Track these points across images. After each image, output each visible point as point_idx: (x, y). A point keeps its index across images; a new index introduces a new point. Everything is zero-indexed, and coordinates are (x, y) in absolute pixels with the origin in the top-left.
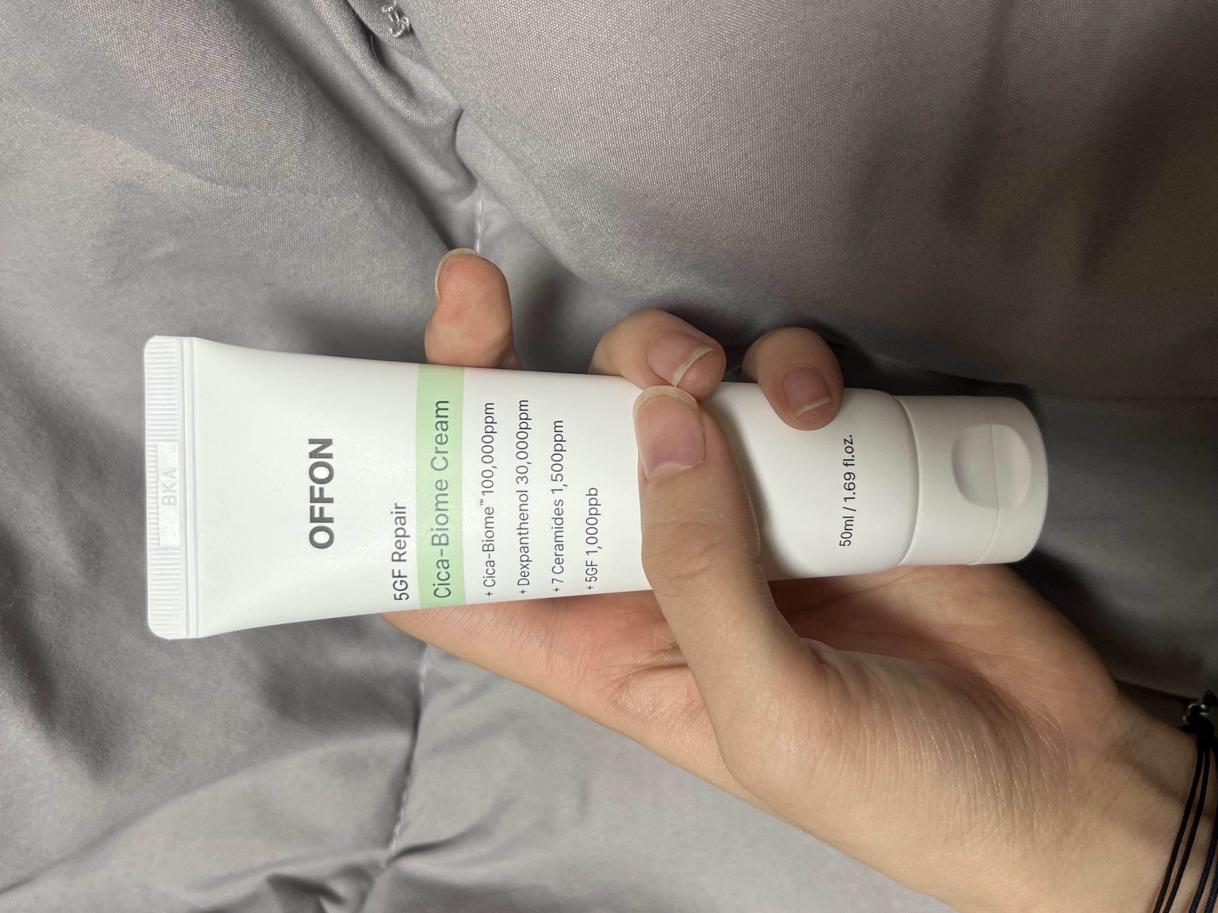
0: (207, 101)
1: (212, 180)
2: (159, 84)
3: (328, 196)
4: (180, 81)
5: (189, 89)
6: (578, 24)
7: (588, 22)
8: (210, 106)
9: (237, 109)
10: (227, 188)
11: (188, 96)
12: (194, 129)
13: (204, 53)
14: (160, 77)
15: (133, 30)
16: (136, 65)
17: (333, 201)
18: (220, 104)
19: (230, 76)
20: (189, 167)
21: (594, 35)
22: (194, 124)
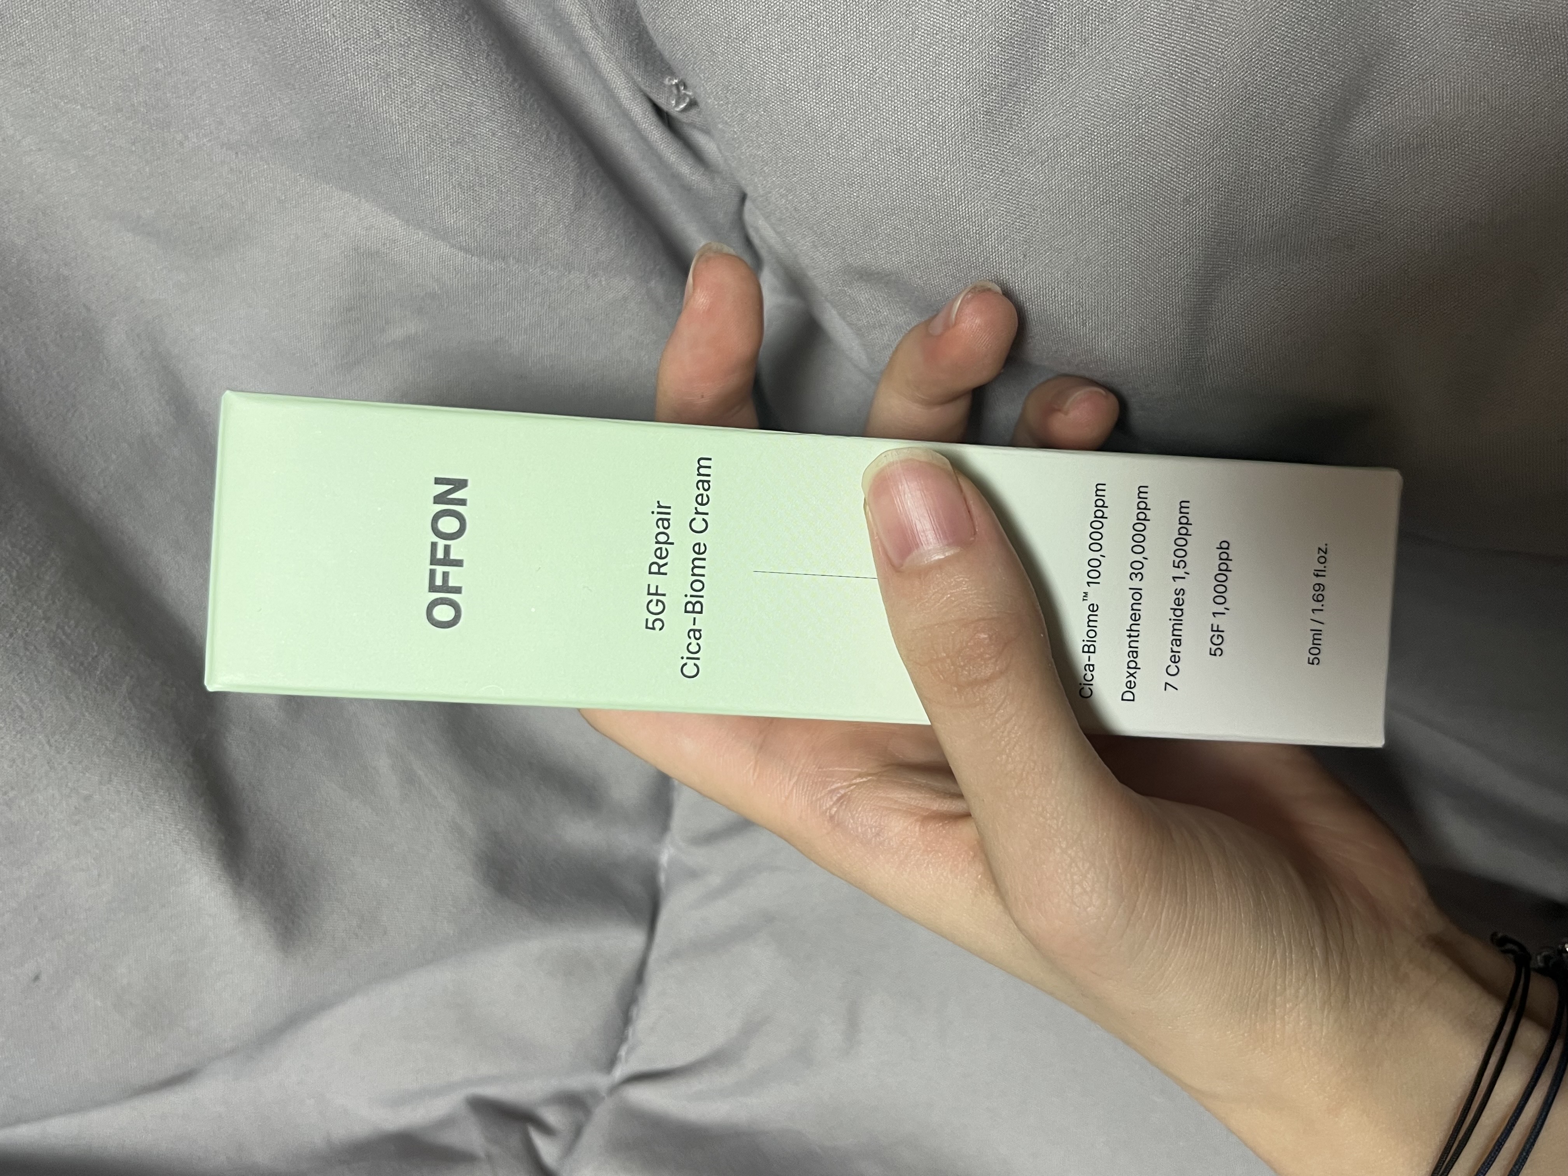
0: (469, 159)
1: (467, 250)
2: (418, 139)
3: (595, 276)
4: (442, 136)
5: (451, 145)
6: (885, 125)
7: (896, 123)
8: (472, 165)
9: (501, 170)
10: (482, 260)
11: (448, 153)
12: (452, 191)
13: (471, 104)
14: (420, 131)
15: (396, 78)
16: (395, 117)
17: (600, 281)
18: (484, 163)
19: (497, 131)
20: (442, 234)
21: (902, 138)
22: (452, 184)
